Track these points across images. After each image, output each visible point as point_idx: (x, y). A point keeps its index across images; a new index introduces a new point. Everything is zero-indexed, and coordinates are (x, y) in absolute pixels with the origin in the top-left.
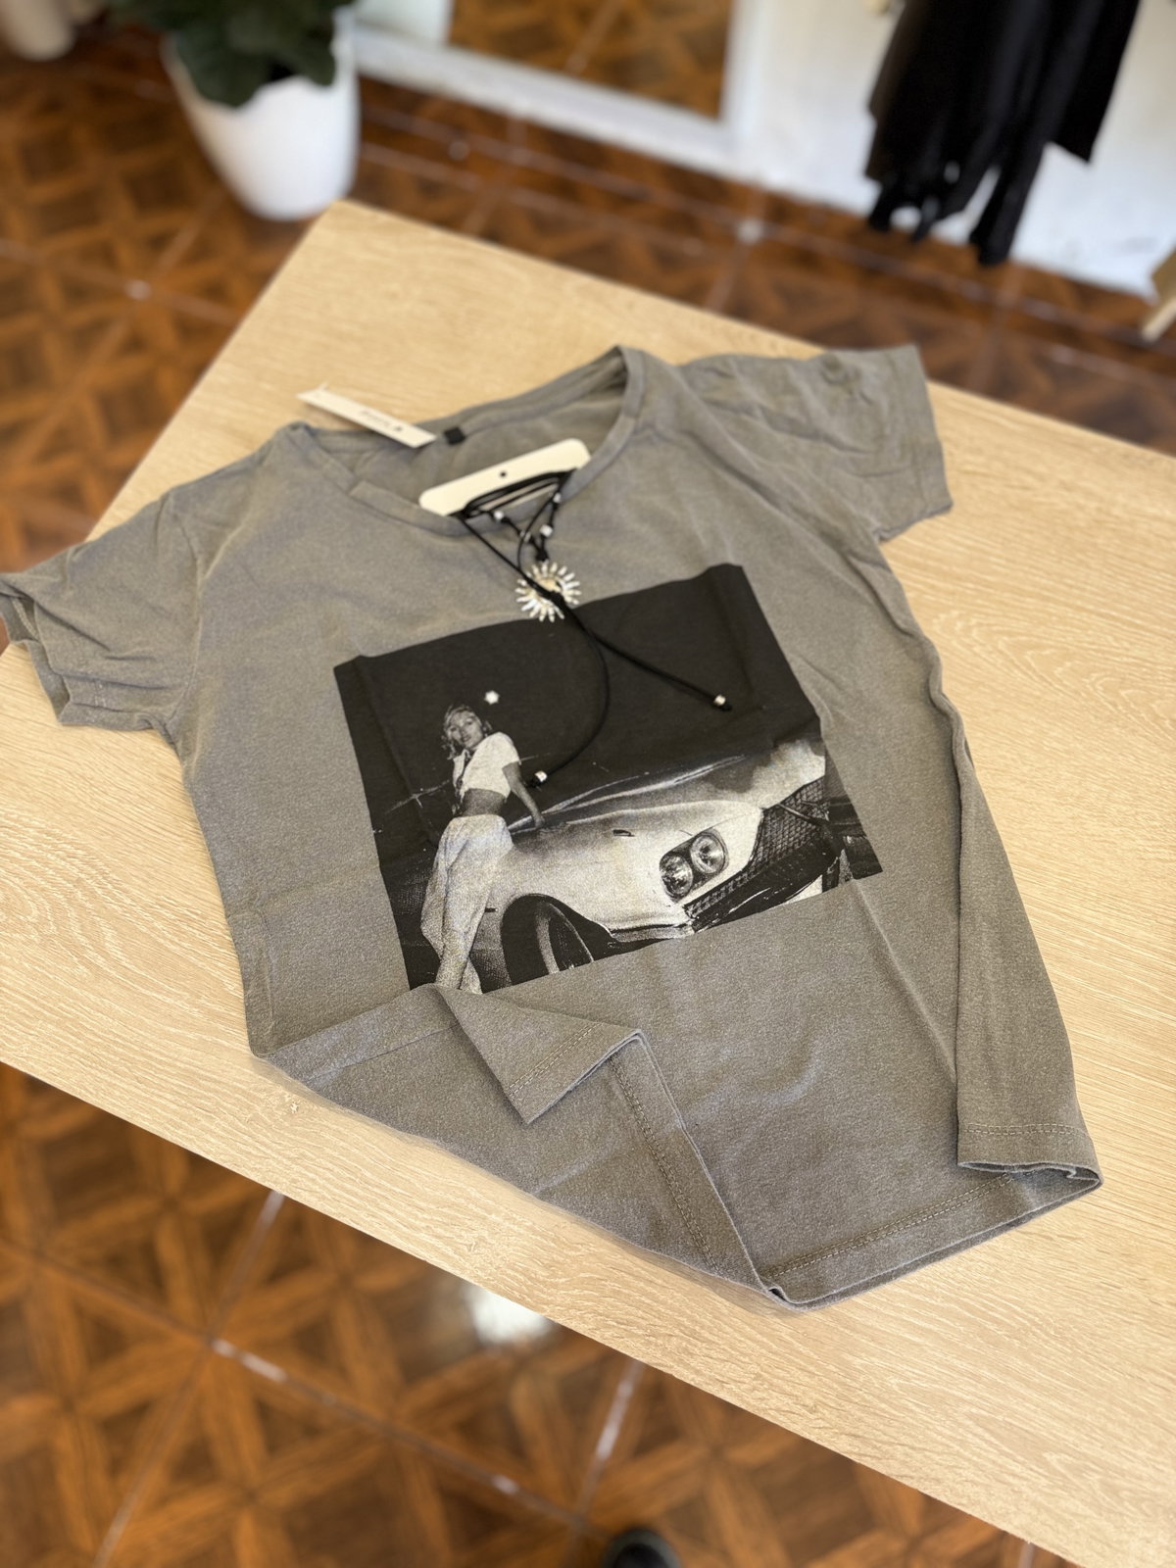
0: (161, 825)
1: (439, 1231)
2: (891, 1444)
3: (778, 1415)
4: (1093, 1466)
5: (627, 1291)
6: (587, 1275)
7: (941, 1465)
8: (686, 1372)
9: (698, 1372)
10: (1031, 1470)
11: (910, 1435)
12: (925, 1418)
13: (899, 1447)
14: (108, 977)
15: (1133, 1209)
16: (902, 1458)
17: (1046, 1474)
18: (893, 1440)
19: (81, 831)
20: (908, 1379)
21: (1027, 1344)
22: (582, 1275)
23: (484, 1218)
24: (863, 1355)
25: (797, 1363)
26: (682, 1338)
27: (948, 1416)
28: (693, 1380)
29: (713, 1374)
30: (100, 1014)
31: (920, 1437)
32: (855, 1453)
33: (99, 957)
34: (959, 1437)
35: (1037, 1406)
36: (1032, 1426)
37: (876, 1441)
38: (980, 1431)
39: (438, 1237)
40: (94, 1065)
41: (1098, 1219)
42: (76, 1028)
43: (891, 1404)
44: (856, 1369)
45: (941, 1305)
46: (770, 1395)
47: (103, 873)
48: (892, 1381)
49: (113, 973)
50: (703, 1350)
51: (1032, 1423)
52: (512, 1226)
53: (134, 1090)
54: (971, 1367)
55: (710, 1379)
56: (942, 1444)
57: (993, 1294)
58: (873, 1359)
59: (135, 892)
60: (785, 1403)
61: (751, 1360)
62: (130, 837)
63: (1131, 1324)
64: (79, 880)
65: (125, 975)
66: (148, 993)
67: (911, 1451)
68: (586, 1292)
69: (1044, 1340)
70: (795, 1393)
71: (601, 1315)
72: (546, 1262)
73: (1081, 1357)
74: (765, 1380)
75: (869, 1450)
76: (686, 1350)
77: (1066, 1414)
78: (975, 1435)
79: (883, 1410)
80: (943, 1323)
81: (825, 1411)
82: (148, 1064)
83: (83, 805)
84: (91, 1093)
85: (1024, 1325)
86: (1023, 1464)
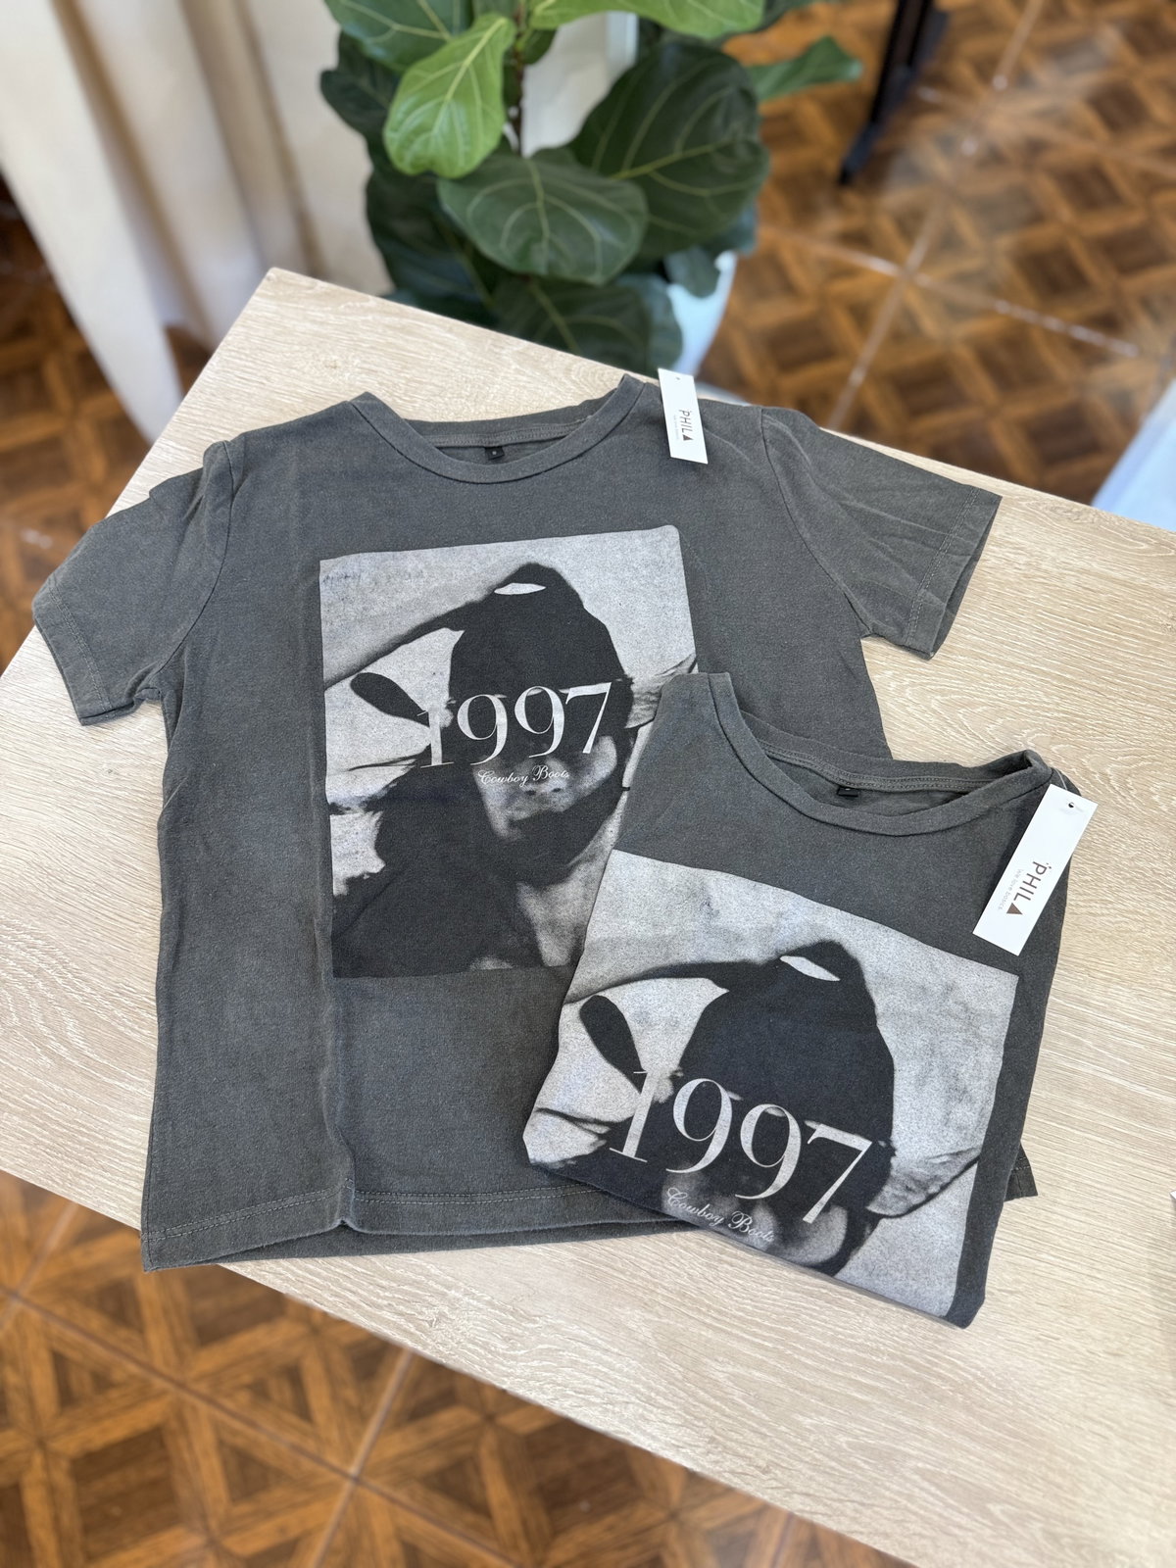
0: (118, 912)
1: (401, 1308)
2: (840, 1501)
3: (732, 1477)
4: (1036, 1515)
5: (584, 1361)
6: (546, 1346)
7: (889, 1519)
8: (642, 1438)
9: (654, 1438)
10: (976, 1521)
11: (858, 1491)
12: (874, 1475)
13: (849, 1504)
14: (71, 1066)
15: (1072, 1262)
16: (853, 1514)
17: (991, 1524)
18: (842, 1497)
19: (40, 920)
20: (857, 1437)
21: (970, 1398)
22: (540, 1346)
23: (444, 1295)
24: (813, 1414)
25: (749, 1426)
26: (638, 1405)
27: (895, 1471)
28: (649, 1446)
29: (668, 1439)
30: (64, 1105)
31: (870, 1493)
32: (807, 1512)
33: (62, 1047)
34: (906, 1492)
35: (981, 1458)
36: (976, 1478)
37: (827, 1499)
38: (926, 1485)
39: (401, 1314)
40: (60, 1155)
41: (1037, 1272)
42: (41, 1119)
43: (839, 1461)
44: (807, 1430)
45: (887, 1362)
46: (724, 1457)
47: (62, 962)
48: (841, 1440)
49: (76, 1063)
50: (659, 1416)
51: (977, 1476)
52: (471, 1301)
53: (101, 1179)
54: (917, 1423)
55: (666, 1443)
56: (891, 1499)
57: (936, 1348)
58: (823, 1418)
59: (95, 980)
60: (739, 1465)
61: (705, 1423)
62: (88, 926)
63: (1069, 1374)
64: (40, 970)
65: (87, 1064)
66: (110, 1081)
67: (860, 1508)
68: (545, 1363)
69: (988, 1394)
70: (748, 1454)
71: (559, 1385)
72: (505, 1335)
73: (1023, 1408)
74: (719, 1443)
75: (821, 1508)
76: (642, 1417)
77: (1008, 1465)
78: (922, 1489)
79: (833, 1468)
80: (888, 1380)
81: (777, 1472)
82: (113, 1152)
83: (41, 895)
84: (57, 1183)
85: (966, 1379)
86: (968, 1515)
